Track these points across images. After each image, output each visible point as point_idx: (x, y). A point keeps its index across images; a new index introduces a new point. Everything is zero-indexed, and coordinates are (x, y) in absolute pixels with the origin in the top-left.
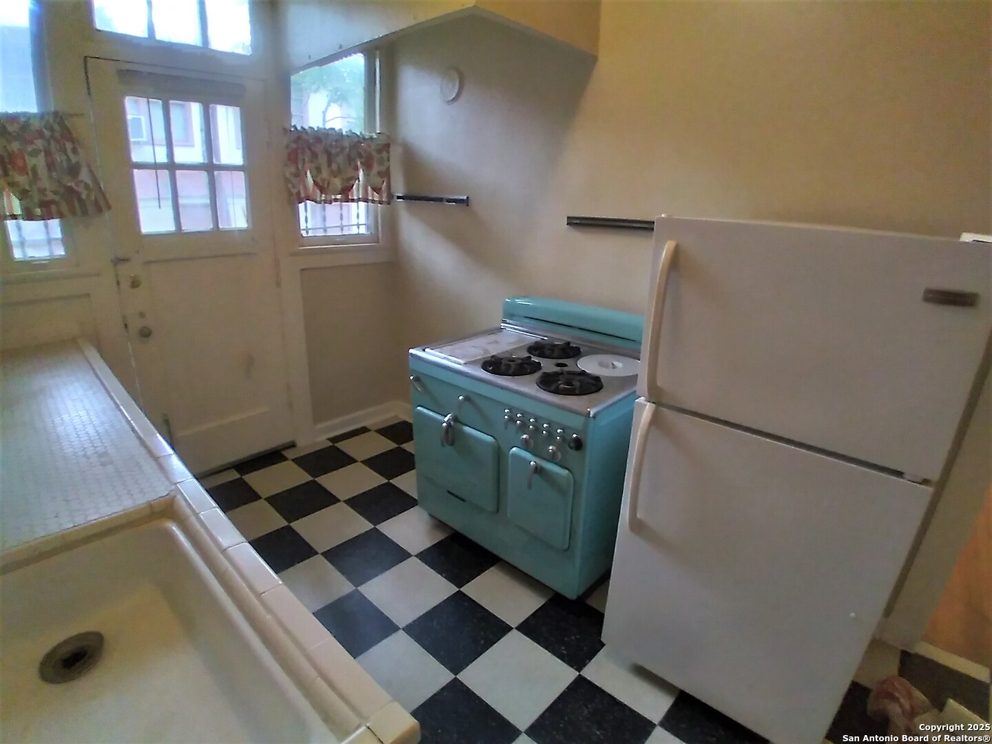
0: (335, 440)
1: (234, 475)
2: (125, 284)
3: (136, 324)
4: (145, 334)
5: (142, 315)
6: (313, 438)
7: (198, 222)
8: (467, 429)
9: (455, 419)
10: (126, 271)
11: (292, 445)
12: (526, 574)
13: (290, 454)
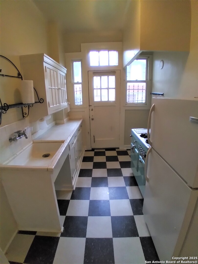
0: (127, 150)
1: (104, 150)
2: (91, 110)
3: (91, 118)
4: (93, 119)
5: (93, 116)
6: (123, 148)
7: (105, 99)
8: (136, 149)
9: (135, 146)
10: (91, 108)
11: (118, 148)
12: (141, 193)
13: (117, 150)
